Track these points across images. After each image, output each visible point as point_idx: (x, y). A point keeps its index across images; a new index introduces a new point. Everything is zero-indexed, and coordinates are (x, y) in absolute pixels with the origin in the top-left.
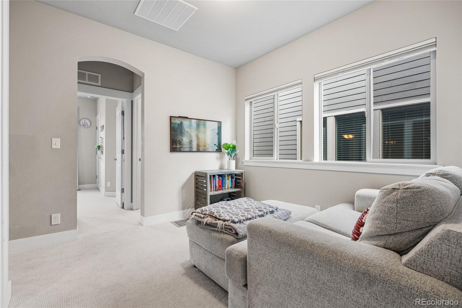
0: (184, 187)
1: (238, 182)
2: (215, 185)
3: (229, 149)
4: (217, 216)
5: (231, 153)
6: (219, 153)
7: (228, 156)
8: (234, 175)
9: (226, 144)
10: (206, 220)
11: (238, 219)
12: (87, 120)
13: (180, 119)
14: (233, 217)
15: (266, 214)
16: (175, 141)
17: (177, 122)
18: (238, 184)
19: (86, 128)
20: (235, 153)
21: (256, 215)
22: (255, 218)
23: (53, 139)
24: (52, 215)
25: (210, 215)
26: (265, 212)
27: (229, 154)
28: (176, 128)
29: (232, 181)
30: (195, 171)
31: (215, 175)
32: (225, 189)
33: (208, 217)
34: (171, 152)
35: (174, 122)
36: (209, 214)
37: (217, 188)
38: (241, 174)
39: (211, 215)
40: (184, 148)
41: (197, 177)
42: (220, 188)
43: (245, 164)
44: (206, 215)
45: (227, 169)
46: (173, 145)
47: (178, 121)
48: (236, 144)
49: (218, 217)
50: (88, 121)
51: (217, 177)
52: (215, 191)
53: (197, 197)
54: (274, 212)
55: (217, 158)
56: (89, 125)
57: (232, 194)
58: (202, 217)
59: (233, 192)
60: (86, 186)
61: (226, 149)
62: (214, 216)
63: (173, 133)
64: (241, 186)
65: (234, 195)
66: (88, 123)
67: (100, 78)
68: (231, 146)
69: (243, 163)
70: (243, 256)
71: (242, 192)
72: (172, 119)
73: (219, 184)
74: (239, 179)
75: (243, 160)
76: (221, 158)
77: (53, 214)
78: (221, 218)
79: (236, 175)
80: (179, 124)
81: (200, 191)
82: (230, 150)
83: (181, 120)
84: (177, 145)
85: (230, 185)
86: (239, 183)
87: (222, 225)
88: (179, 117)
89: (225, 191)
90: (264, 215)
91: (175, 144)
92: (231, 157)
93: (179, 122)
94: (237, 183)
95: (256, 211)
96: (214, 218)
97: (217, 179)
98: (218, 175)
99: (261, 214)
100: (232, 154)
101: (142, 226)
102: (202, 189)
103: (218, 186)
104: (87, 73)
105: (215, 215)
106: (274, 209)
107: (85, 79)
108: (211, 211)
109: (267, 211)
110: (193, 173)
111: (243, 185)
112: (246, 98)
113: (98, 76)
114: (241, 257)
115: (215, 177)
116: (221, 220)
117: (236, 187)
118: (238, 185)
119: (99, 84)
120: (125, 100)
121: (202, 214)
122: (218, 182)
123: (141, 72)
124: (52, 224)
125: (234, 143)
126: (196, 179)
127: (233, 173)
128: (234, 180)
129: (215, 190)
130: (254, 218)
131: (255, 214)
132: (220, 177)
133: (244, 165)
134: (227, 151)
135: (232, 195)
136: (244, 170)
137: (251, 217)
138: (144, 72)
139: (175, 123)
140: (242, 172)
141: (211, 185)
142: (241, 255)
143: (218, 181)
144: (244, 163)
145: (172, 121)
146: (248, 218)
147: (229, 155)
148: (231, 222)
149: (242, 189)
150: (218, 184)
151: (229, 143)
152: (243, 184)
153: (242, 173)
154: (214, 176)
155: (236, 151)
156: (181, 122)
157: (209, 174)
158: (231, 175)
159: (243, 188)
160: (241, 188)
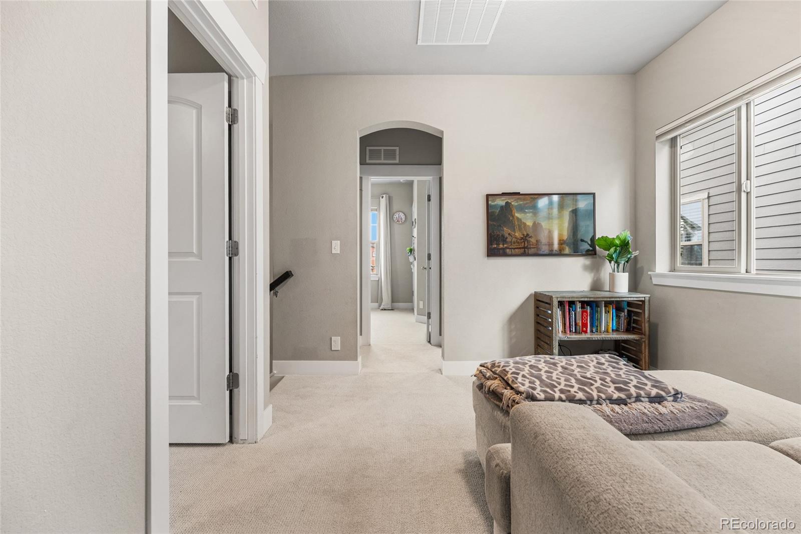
0: (513, 319)
1: (634, 319)
2: (575, 322)
3: (612, 250)
4: (509, 380)
5: (618, 256)
6: (590, 257)
7: (610, 263)
8: (626, 304)
9: (604, 239)
10: (490, 384)
11: (545, 396)
12: (401, 213)
13: (503, 198)
14: (539, 388)
15: (633, 400)
16: (495, 236)
17: (499, 203)
18: (634, 325)
19: (400, 224)
20: (629, 256)
21: (599, 397)
22: (598, 403)
23: (333, 241)
24: (332, 338)
25: (501, 377)
26: (631, 395)
27: (613, 258)
28: (496, 214)
29: (618, 317)
30: (536, 291)
31: (574, 301)
32: (600, 332)
33: (496, 378)
34: (488, 256)
35: (493, 204)
36: (500, 374)
37: (578, 327)
38: (641, 303)
39: (503, 376)
40: (513, 250)
41: (539, 302)
42: (585, 329)
43: (655, 281)
44: (496, 374)
45: (608, 290)
46: (492, 245)
47: (501, 202)
48: (630, 239)
49: (510, 382)
50: (403, 214)
51: (579, 305)
52: (574, 334)
53: (539, 340)
54: (666, 400)
55: (586, 268)
56: (404, 219)
57: (623, 344)
58: (487, 376)
59: (625, 341)
60: (401, 305)
61: (606, 250)
62: (505, 378)
63: (492, 223)
64: (641, 330)
65: (625, 347)
66: (403, 217)
67: (397, 153)
68: (617, 242)
69: (651, 278)
70: (506, 472)
71: (644, 344)
72: (489, 199)
73: (582, 319)
74: (637, 314)
75: (649, 273)
76: (595, 268)
77: (333, 336)
78: (514, 386)
79: (629, 304)
80: (502, 207)
81: (542, 329)
82: (615, 251)
83: (506, 200)
84: (499, 244)
85: (612, 325)
86: (636, 321)
87: (510, 398)
88: (504, 194)
89: (598, 336)
90: (629, 401)
91: (495, 242)
92: (618, 265)
93: (503, 203)
94: (633, 323)
95: (610, 387)
96: (505, 384)
97: (579, 310)
98: (580, 302)
99: (619, 397)
100: (619, 260)
101: (441, 375)
102: (545, 327)
103: (580, 325)
104: (383, 148)
105: (507, 378)
106: (668, 392)
107: (380, 158)
108: (504, 368)
109: (637, 393)
110: (530, 295)
111: (646, 327)
112: (658, 132)
113: (395, 150)
114: (502, 473)
115: (574, 306)
116: (512, 388)
117: (628, 330)
118: (634, 328)
119: (397, 161)
120: (431, 177)
121: (491, 371)
122: (580, 316)
123: (438, 129)
124: (332, 349)
125: (627, 235)
126: (537, 307)
127: (623, 299)
128: (623, 315)
129: (576, 332)
130: (595, 402)
131: (600, 394)
132: (587, 305)
133: (654, 283)
134: (608, 252)
135: (623, 346)
136: (649, 296)
137: (583, 398)
138: (442, 129)
139: (495, 206)
140: (643, 299)
141: (565, 321)
142: (504, 468)
143: (580, 313)
144: (653, 278)
145: (490, 202)
146: (576, 398)
147: (613, 262)
148: (527, 398)
149: (643, 336)
150: (580, 319)
151: (610, 237)
152: (647, 325)
153: (643, 302)
154: (572, 303)
155: (629, 253)
156: (507, 203)
157: (557, 298)
158: (618, 305)
159: (645, 335)
160: (642, 334)
